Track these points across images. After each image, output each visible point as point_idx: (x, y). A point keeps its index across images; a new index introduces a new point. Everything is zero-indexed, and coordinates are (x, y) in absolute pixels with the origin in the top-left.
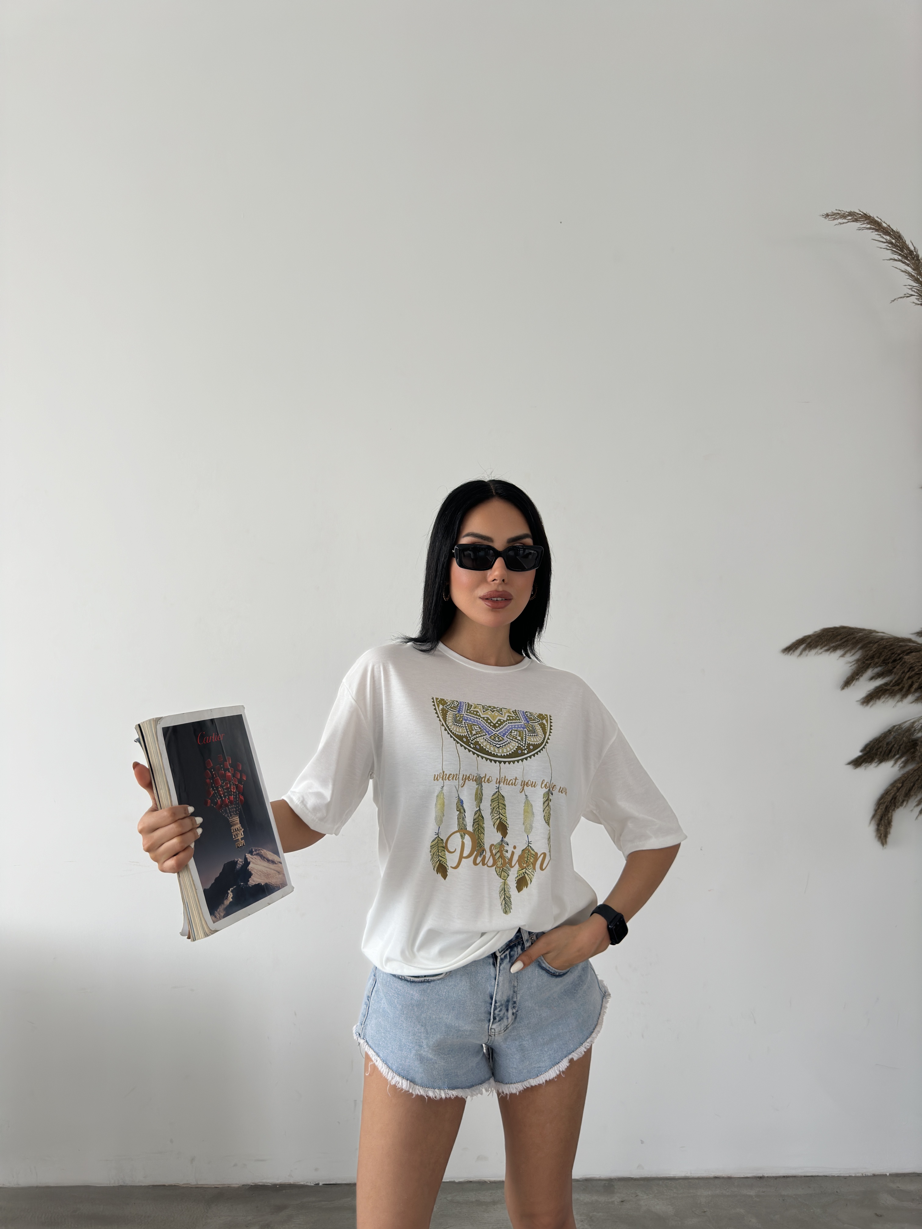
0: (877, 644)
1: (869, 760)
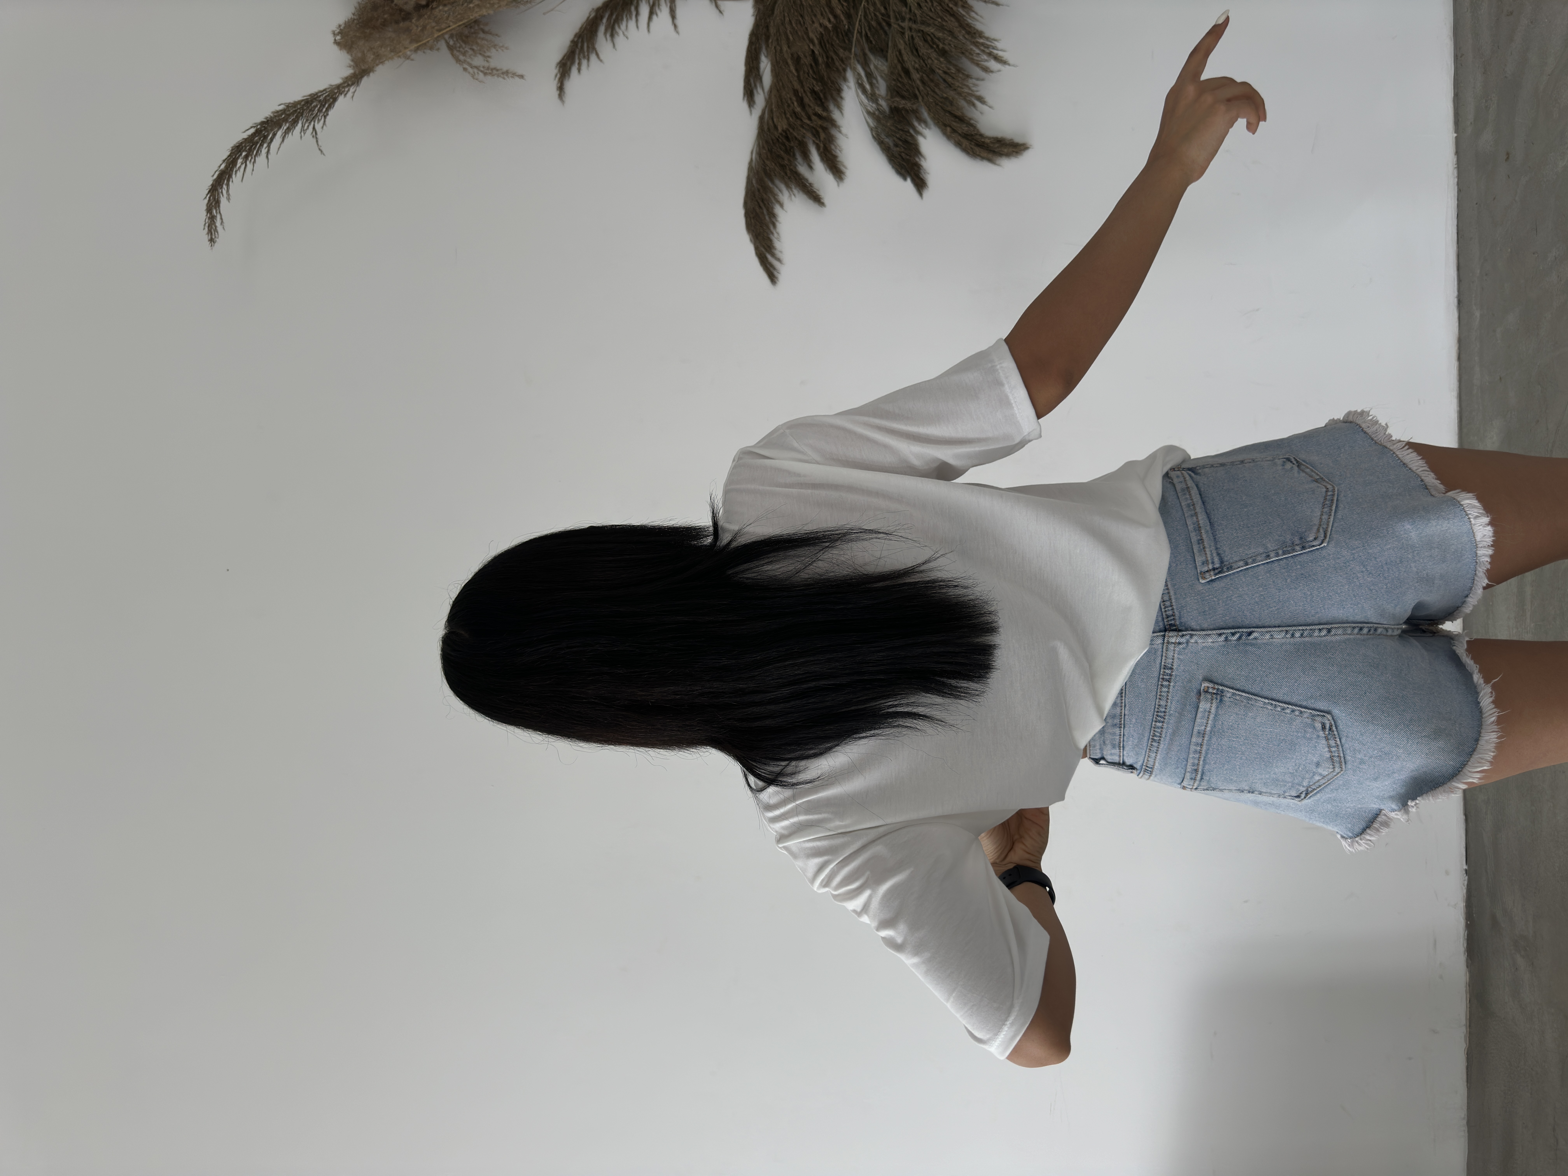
0: (766, 161)
1: (916, 168)
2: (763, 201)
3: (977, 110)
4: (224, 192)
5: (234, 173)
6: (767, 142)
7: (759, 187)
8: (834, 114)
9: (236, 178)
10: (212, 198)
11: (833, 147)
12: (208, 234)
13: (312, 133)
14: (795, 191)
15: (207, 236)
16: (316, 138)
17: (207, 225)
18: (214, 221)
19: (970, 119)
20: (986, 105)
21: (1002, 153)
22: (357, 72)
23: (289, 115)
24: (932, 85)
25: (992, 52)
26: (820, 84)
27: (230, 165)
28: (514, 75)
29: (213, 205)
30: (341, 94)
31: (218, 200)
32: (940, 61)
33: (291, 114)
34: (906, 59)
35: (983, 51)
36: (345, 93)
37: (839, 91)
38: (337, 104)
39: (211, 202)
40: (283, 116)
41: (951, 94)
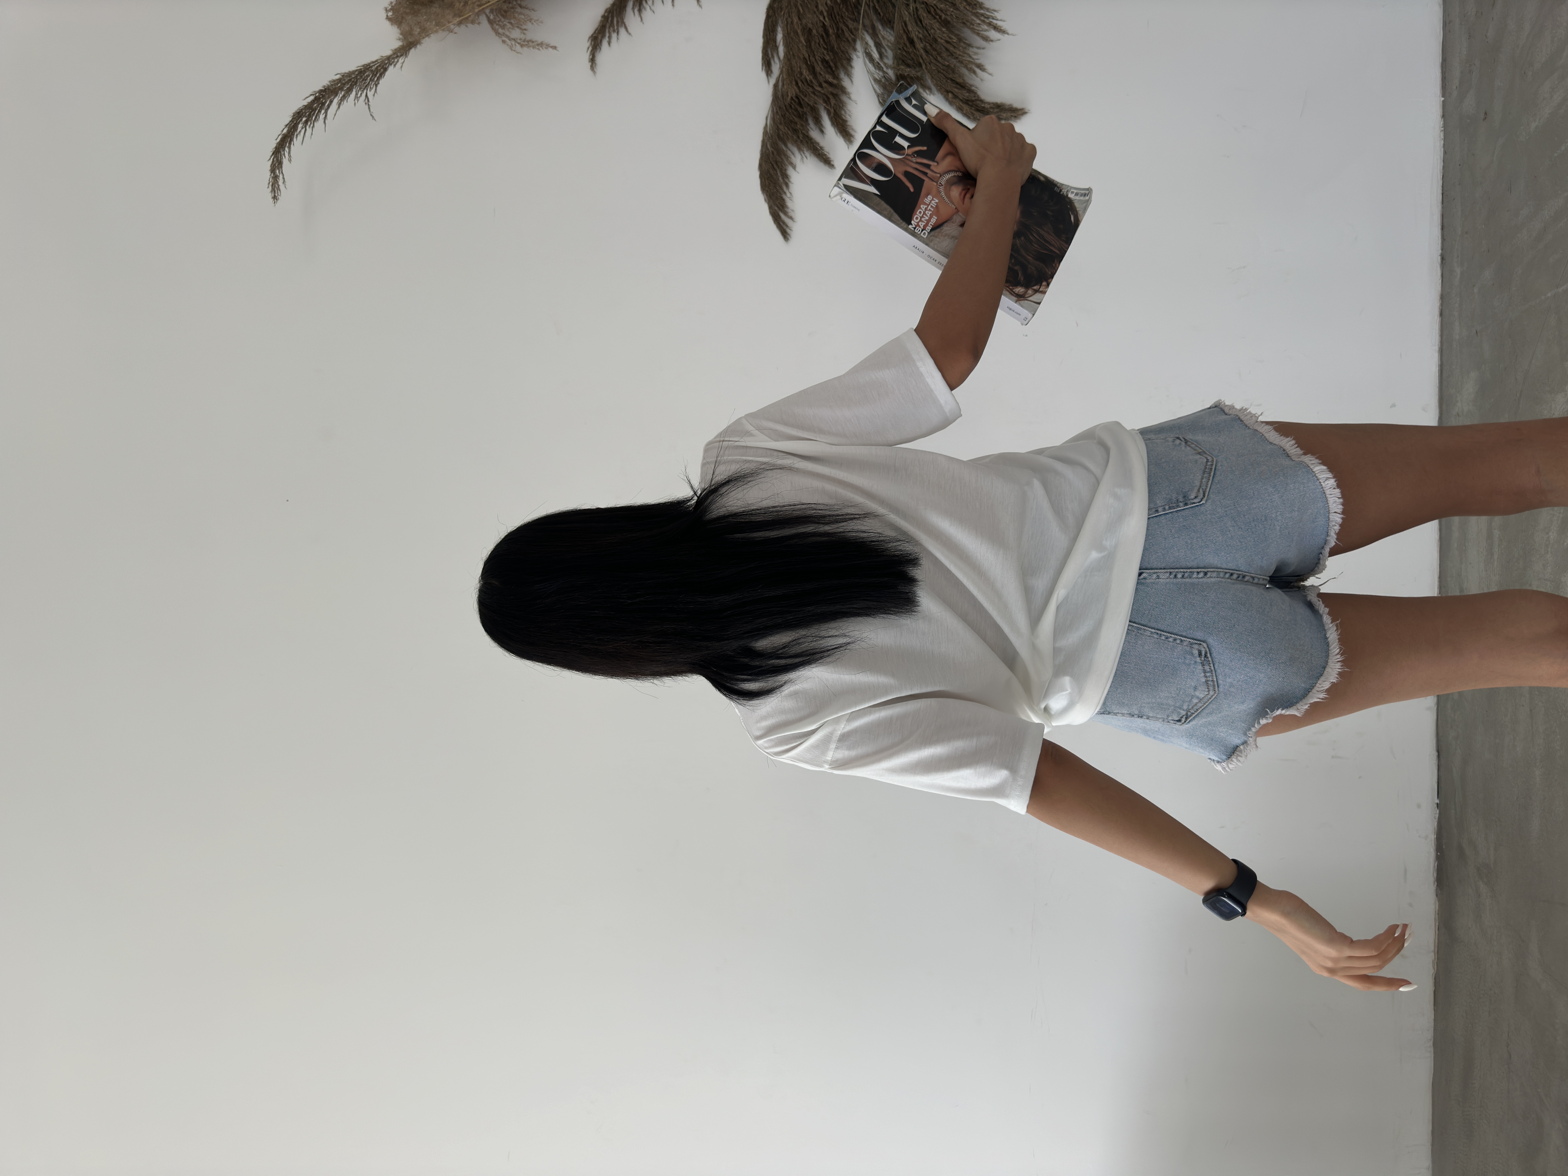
0: (779, 126)
2: (776, 163)
3: (977, 77)
4: (287, 154)
5: (295, 136)
6: (780, 108)
7: (773, 150)
8: (844, 82)
9: (297, 141)
10: (275, 159)
11: (843, 112)
12: (272, 191)
13: (365, 100)
14: (807, 154)
15: (270, 194)
16: (368, 105)
17: (271, 184)
18: (277, 180)
20: (986, 72)
22: (405, 44)
23: (344, 84)
24: (934, 53)
25: (991, 22)
26: (830, 53)
27: (291, 129)
28: (548, 46)
29: (276, 165)
30: (391, 64)
31: (280, 161)
32: (942, 31)
33: (346, 83)
34: (910, 29)
35: (984, 21)
36: (395, 63)
37: (849, 60)
38: (387, 73)
39: (275, 162)
40: (339, 85)
41: (954, 62)
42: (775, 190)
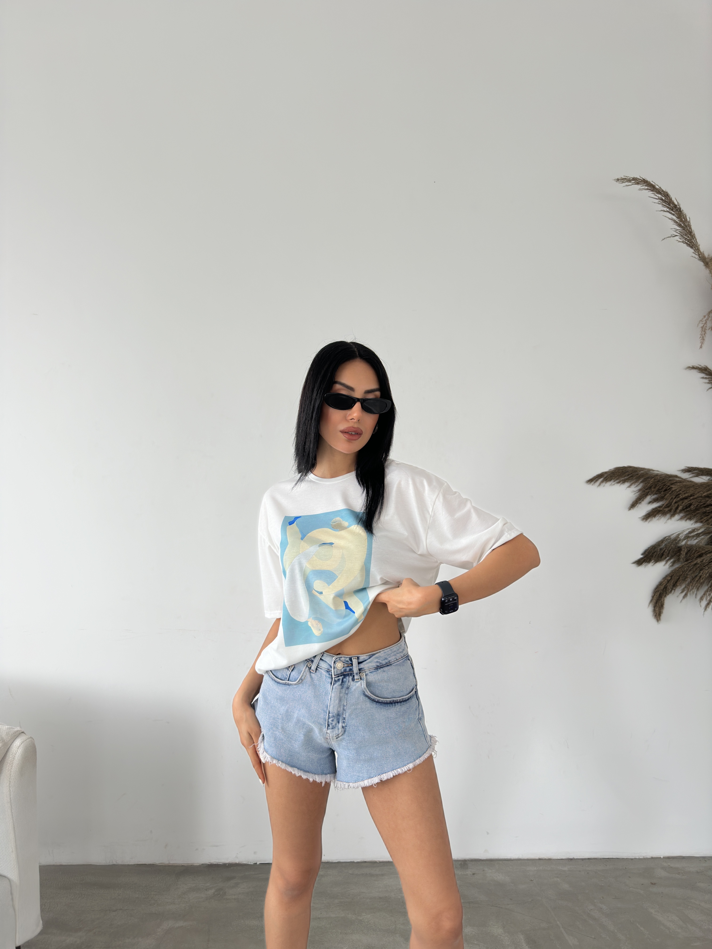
0: (653, 479)
1: (648, 560)
2: (632, 476)
3: (680, 594)
4: (643, 187)
7: (639, 475)
10: (640, 180)
11: (660, 515)
12: (621, 178)
13: (674, 235)
14: (636, 495)
16: (671, 237)
17: (626, 178)
18: (628, 181)
19: (675, 590)
20: (682, 599)
21: (656, 607)
22: (707, 259)
24: (694, 569)
26: (695, 508)
27: (658, 190)
28: (702, 343)
29: (637, 181)
31: (639, 184)
33: (685, 224)
36: (695, 253)
37: (690, 519)
38: (689, 248)
40: (683, 220)
41: (689, 580)
42: (616, 475)
